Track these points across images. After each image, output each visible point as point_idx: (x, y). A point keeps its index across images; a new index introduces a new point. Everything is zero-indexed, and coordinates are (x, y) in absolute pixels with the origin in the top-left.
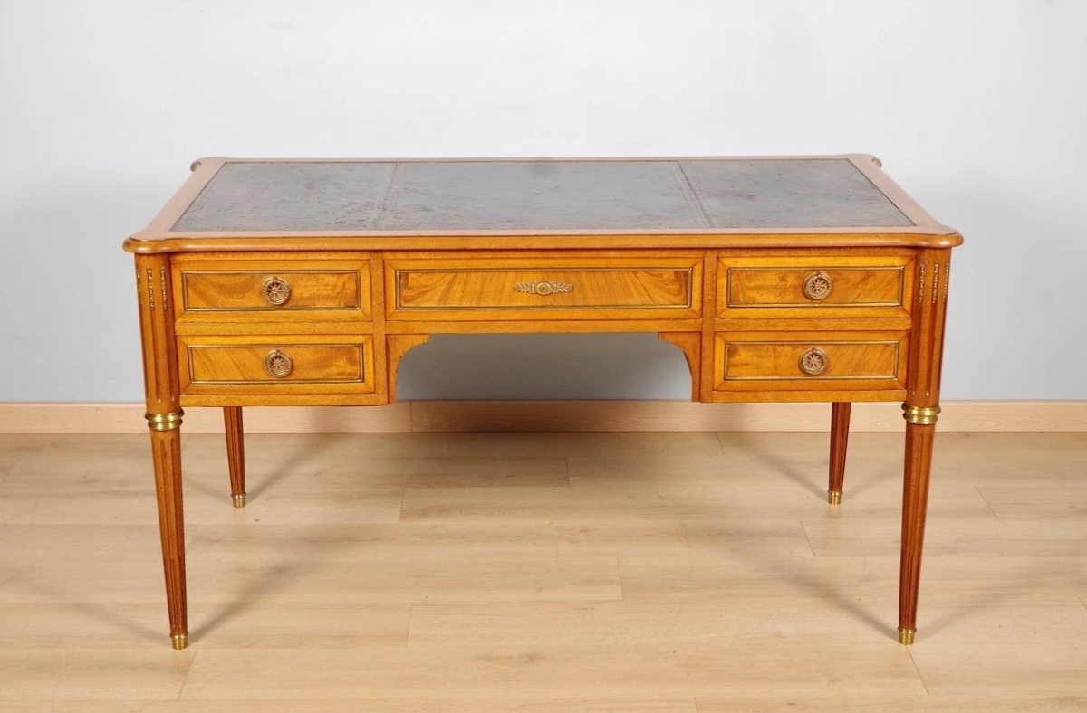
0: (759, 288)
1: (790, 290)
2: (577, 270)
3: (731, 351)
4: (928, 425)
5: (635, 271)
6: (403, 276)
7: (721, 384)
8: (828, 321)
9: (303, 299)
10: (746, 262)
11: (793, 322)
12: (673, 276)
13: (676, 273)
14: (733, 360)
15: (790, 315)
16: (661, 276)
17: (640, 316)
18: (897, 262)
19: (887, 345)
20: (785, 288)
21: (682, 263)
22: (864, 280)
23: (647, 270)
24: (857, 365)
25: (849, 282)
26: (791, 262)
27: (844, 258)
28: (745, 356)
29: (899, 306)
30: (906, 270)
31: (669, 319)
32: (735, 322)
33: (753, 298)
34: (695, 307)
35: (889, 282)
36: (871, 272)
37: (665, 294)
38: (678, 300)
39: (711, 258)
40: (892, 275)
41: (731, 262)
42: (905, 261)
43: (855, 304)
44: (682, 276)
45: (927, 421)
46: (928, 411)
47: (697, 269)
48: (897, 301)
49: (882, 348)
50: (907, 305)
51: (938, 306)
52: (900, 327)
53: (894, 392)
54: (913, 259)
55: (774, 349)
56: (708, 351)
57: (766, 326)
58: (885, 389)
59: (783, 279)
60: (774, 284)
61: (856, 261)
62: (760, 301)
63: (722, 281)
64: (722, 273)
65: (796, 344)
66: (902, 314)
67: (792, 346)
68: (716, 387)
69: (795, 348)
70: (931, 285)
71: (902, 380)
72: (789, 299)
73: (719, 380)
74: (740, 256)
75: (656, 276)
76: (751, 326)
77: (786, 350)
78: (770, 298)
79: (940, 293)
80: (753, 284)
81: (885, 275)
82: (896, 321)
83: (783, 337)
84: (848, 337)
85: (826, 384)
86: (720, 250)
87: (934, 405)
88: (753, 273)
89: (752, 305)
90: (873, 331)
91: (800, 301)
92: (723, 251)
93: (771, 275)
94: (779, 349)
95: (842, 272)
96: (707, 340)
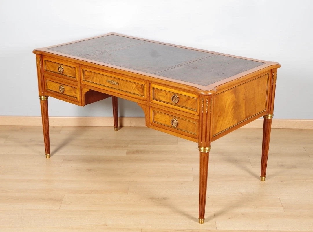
0: (161, 96)
1: (168, 98)
2: (119, 79)
3: (155, 114)
4: (207, 153)
5: (132, 82)
6: (84, 71)
7: (152, 123)
8: (177, 111)
9: (66, 73)
10: (157, 86)
11: (169, 108)
12: (140, 87)
13: (141, 86)
14: (155, 116)
15: (168, 106)
16: (138, 86)
17: (133, 96)
18: (195, 96)
19: (194, 123)
20: (167, 97)
21: (143, 83)
22: (187, 100)
23: (135, 83)
24: (186, 127)
25: (183, 100)
26: (168, 89)
27: (181, 92)
28: (158, 116)
29: (196, 111)
30: (198, 99)
31: (139, 99)
32: (155, 104)
33: (160, 98)
34: (145, 97)
35: (194, 103)
36: (189, 98)
37: (139, 91)
38: (142, 94)
39: (148, 83)
40: (194, 100)
41: (153, 85)
42: (197, 97)
43: (185, 107)
44: (142, 87)
45: (207, 152)
46: (207, 148)
47: (145, 85)
48: (196, 110)
49: (192, 124)
50: (198, 111)
51: (204, 114)
52: (196, 118)
53: (195, 139)
54: (199, 96)
55: (165, 116)
56: (148, 112)
57: (162, 108)
58: (193, 137)
59: (167, 94)
60: (165, 95)
61: (184, 93)
62: (161, 100)
63: (151, 91)
64: (151, 89)
65: (170, 116)
66: (197, 114)
67: (169, 116)
68: (151, 123)
69: (170, 117)
70: (201, 107)
71: (198, 136)
72: (168, 101)
73: (151, 121)
74: (155, 84)
75: (137, 85)
76: (158, 107)
77: (168, 117)
78: (164, 100)
79: (204, 110)
80: (160, 94)
81: (193, 100)
82: (195, 116)
83: (166, 113)
84: (183, 118)
85: (177, 131)
86: (150, 81)
87: (209, 146)
88: (159, 91)
89: (159, 100)
90: (189, 117)
91: (171, 103)
92: (151, 82)
93: (164, 92)
94: (166, 116)
95: (181, 96)
96: (148, 108)
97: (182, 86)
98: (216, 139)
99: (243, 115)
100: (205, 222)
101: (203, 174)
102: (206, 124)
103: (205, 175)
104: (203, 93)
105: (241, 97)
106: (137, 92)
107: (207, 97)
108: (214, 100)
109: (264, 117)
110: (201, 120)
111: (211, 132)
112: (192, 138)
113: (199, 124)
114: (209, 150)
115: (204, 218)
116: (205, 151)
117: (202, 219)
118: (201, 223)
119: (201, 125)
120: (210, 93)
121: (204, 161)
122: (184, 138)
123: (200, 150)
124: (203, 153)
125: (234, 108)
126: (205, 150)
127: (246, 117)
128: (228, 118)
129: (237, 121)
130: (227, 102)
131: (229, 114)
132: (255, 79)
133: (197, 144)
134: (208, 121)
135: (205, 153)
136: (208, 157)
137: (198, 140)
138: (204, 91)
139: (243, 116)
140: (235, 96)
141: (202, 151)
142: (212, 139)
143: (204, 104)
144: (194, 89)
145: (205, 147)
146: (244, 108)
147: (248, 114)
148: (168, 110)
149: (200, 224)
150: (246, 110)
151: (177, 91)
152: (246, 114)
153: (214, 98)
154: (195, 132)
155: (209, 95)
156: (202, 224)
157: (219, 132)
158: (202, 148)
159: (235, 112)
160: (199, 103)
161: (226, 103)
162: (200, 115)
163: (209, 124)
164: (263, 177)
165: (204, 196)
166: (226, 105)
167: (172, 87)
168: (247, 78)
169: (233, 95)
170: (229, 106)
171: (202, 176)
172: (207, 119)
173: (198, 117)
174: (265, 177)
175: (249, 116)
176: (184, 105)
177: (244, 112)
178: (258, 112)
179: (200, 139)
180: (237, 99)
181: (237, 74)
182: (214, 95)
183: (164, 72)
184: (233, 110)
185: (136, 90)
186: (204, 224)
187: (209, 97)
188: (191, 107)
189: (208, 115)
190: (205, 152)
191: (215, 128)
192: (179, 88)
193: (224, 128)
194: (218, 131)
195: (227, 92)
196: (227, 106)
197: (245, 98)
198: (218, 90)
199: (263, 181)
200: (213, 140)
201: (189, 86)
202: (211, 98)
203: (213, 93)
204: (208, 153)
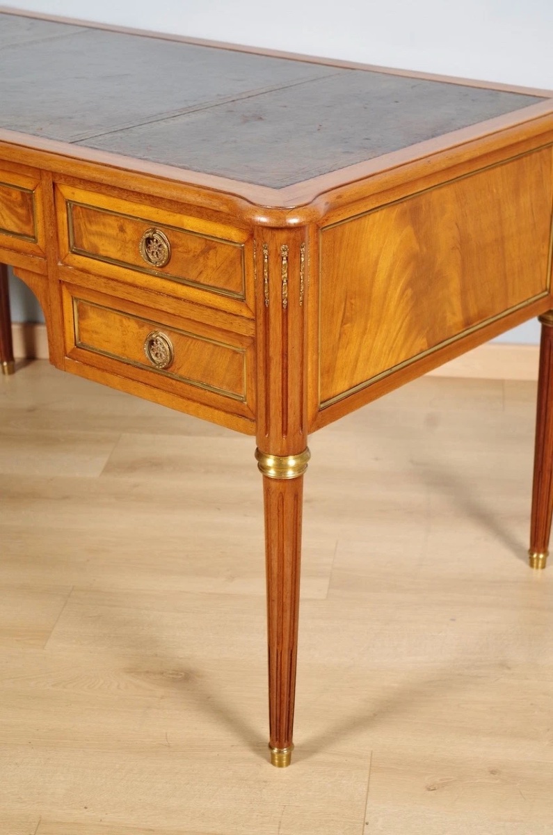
0: (100, 235)
1: (130, 245)
3: (82, 315)
4: (294, 480)
7: (73, 351)
8: (166, 299)
10: (82, 196)
11: (131, 290)
12: (20, 198)
13: (23, 194)
14: (84, 324)
15: (129, 280)
16: (9, 194)
18: (235, 234)
19: (235, 352)
20: (124, 241)
21: (27, 184)
22: (205, 252)
24: (206, 369)
25: (188, 252)
26: (126, 207)
27: (178, 216)
28: (95, 320)
29: (243, 300)
30: (246, 250)
31: (18, 251)
32: (78, 273)
33: (95, 247)
34: (41, 242)
35: (232, 263)
36: (210, 244)
37: (15, 219)
38: (27, 230)
39: (47, 183)
40: (233, 254)
41: (67, 191)
42: (244, 237)
43: (195, 284)
44: (27, 199)
45: (290, 474)
46: (292, 461)
47: (38, 193)
48: (241, 293)
49: (230, 354)
50: (251, 301)
51: (272, 311)
52: (243, 331)
53: (242, 421)
54: (252, 236)
55: (121, 321)
56: (55, 304)
57: (106, 287)
58: (232, 413)
59: (122, 229)
60: (113, 231)
61: (191, 223)
62: (103, 253)
63: (63, 216)
64: (61, 205)
65: (142, 321)
66: (246, 313)
67: (137, 322)
68: (68, 351)
69: (141, 326)
70: (261, 280)
71: (252, 406)
72: (130, 258)
73: (70, 345)
74: (73, 186)
75: (5, 193)
76: (91, 283)
77: (132, 325)
78: (111, 251)
79: (272, 294)
80: (94, 228)
81: (225, 252)
82: (238, 320)
83: (123, 307)
84: (190, 328)
85: (171, 384)
86: (54, 174)
87: (301, 450)
88: (92, 213)
89: (95, 256)
90: (214, 327)
91: (141, 263)
92: (57, 178)
93: (111, 221)
94: (125, 322)
95: (180, 235)
96: (54, 289)
97: (175, 188)
98: (334, 418)
99: (454, 314)
100: (297, 761)
101: (281, 567)
102: (285, 355)
103: (288, 571)
104: (263, 220)
105: (445, 236)
106: (10, 223)
107: (283, 236)
108: (317, 251)
109: (541, 319)
110: (261, 337)
111: (310, 391)
112: (229, 416)
113: (256, 358)
114: (301, 468)
115: (290, 744)
116: (285, 472)
117: (280, 747)
118: (280, 765)
119: (261, 364)
120: (293, 221)
121: (281, 512)
122: (197, 415)
123: (262, 468)
124: (275, 480)
125: (410, 284)
126: (281, 467)
127: (468, 323)
128: (385, 327)
129: (425, 340)
130: (378, 258)
131: (392, 309)
132: (502, 163)
133: (251, 443)
134: (294, 343)
135: (281, 480)
136: (297, 497)
137: (252, 426)
138: (267, 211)
139: (454, 317)
140: (416, 232)
141: (272, 473)
142: (314, 419)
143: (271, 267)
144: (226, 203)
145: (282, 456)
146: (455, 284)
147: (473, 311)
148: (130, 298)
149: (277, 769)
150: (464, 292)
151: (161, 212)
152: (465, 308)
153: (317, 243)
154: (244, 392)
155: (290, 228)
156: (285, 769)
157: (347, 387)
158: (270, 461)
159: (416, 300)
160: (251, 264)
161: (377, 263)
162: (256, 315)
163: (298, 357)
164: (539, 553)
165: (286, 657)
166: (374, 273)
167: (139, 194)
168: (467, 157)
169: (409, 230)
170: (390, 276)
171: (275, 576)
172: (285, 335)
173: (252, 325)
174: (545, 552)
175: (481, 316)
176: (192, 275)
177: (456, 303)
178: (516, 302)
179: (262, 421)
180: (425, 250)
181: (427, 138)
182: (319, 227)
183: (119, 134)
184: (409, 292)
185: (6, 213)
186: (290, 766)
187: (292, 235)
188: (220, 285)
189: (290, 315)
190: (283, 477)
191: (329, 371)
192: (170, 201)
193: (368, 371)
194: (341, 386)
195: (378, 216)
196: (382, 276)
197: (463, 243)
198: (334, 208)
199: (537, 567)
200: (318, 424)
201: (208, 189)
202: (303, 240)
203: (309, 219)
204: (298, 481)
